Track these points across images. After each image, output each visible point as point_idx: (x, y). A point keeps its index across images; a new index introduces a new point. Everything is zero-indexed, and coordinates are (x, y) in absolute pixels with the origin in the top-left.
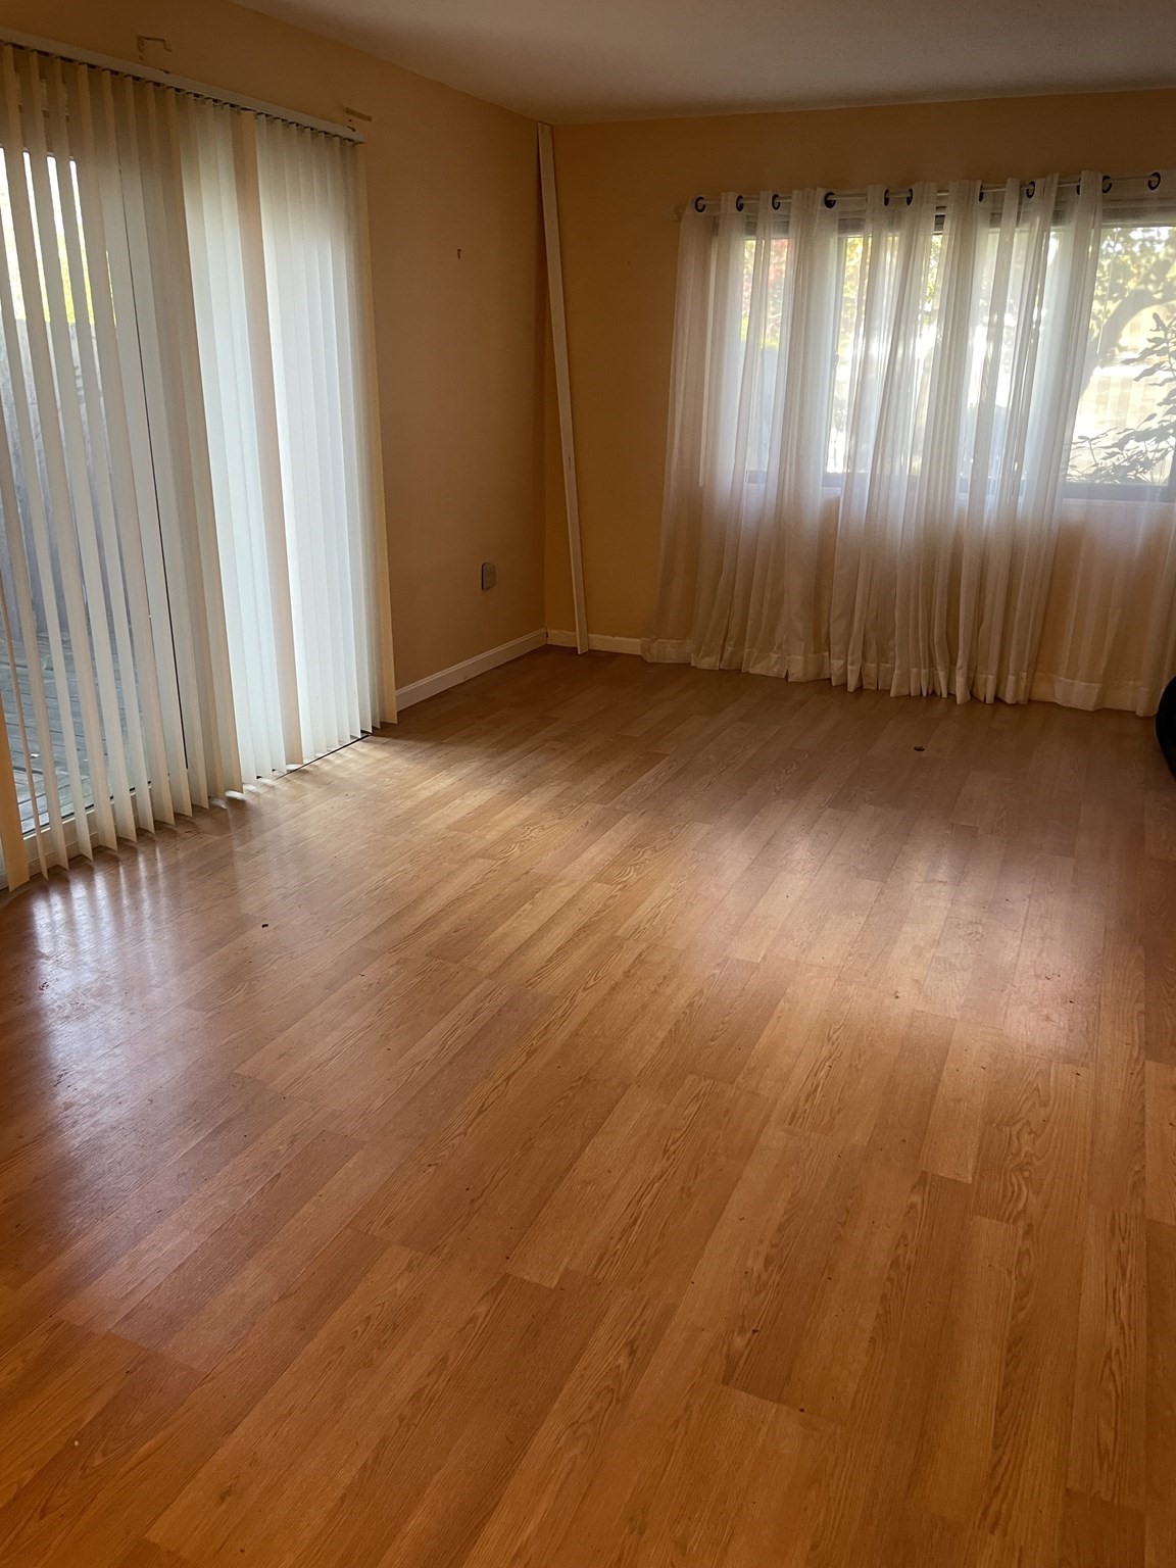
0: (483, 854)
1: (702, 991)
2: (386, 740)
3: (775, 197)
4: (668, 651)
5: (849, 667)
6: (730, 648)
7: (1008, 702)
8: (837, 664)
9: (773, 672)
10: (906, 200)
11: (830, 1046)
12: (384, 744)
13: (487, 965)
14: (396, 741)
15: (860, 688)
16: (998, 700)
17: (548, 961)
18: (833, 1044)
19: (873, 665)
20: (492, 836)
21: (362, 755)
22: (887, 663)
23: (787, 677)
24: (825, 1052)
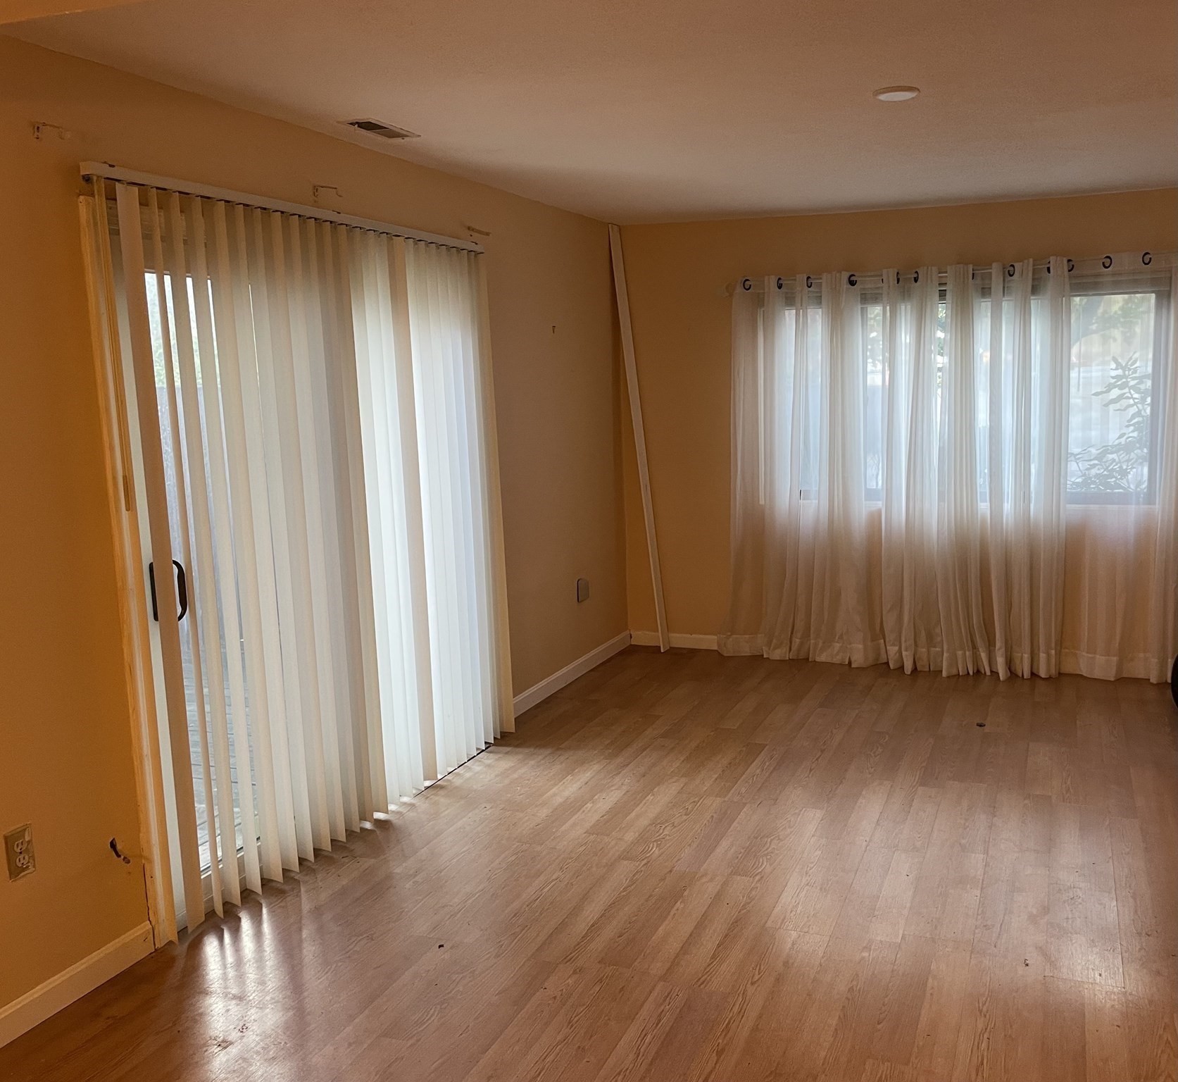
0: (626, 856)
1: (857, 975)
2: (508, 749)
3: (808, 278)
4: (742, 645)
5: (904, 653)
6: (797, 640)
7: (1043, 676)
8: (893, 650)
9: (837, 660)
10: (913, 279)
11: (983, 1018)
12: (507, 753)
13: (657, 968)
14: (517, 750)
15: (915, 670)
16: (1034, 675)
17: (712, 958)
18: (985, 1016)
19: (924, 650)
20: (630, 836)
21: (489, 766)
22: (935, 647)
23: (850, 663)
24: (980, 1025)
